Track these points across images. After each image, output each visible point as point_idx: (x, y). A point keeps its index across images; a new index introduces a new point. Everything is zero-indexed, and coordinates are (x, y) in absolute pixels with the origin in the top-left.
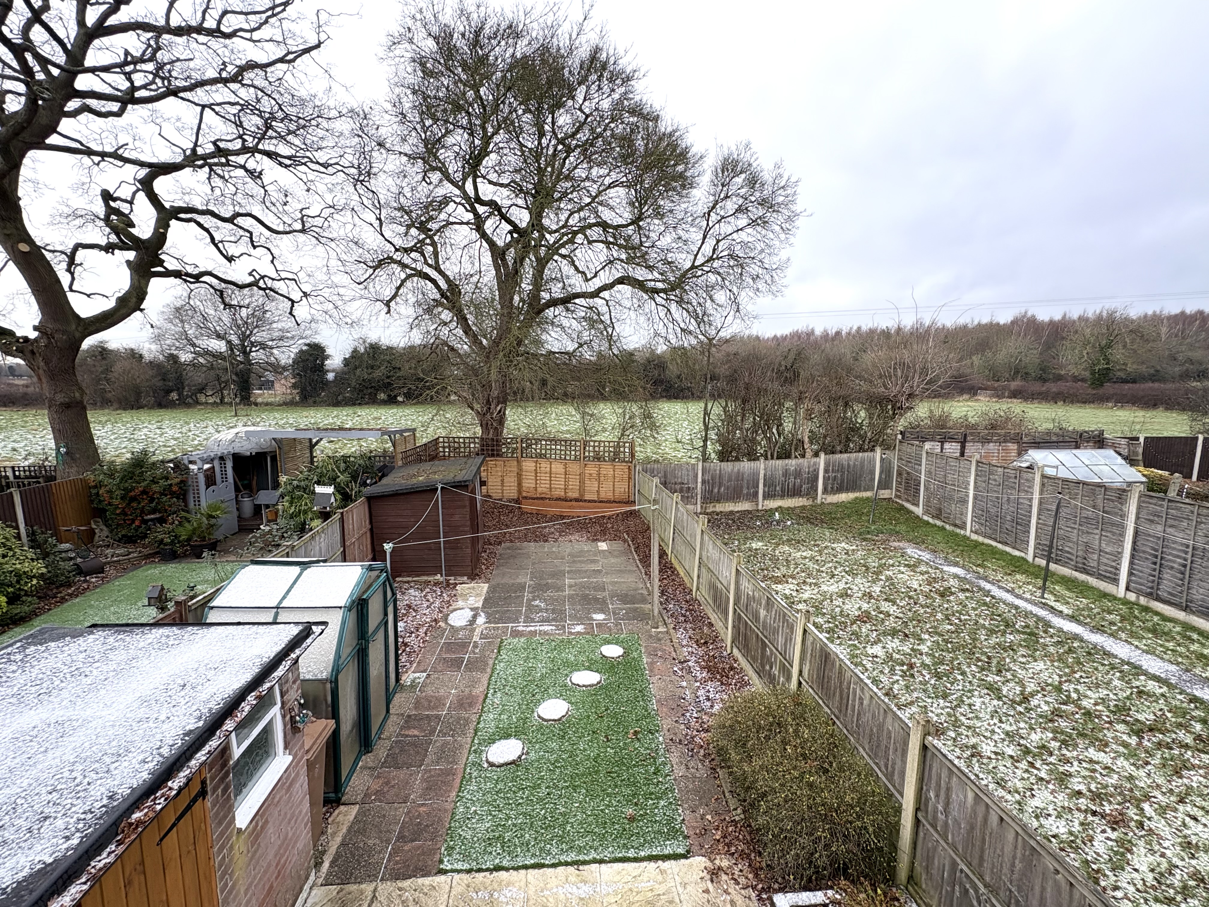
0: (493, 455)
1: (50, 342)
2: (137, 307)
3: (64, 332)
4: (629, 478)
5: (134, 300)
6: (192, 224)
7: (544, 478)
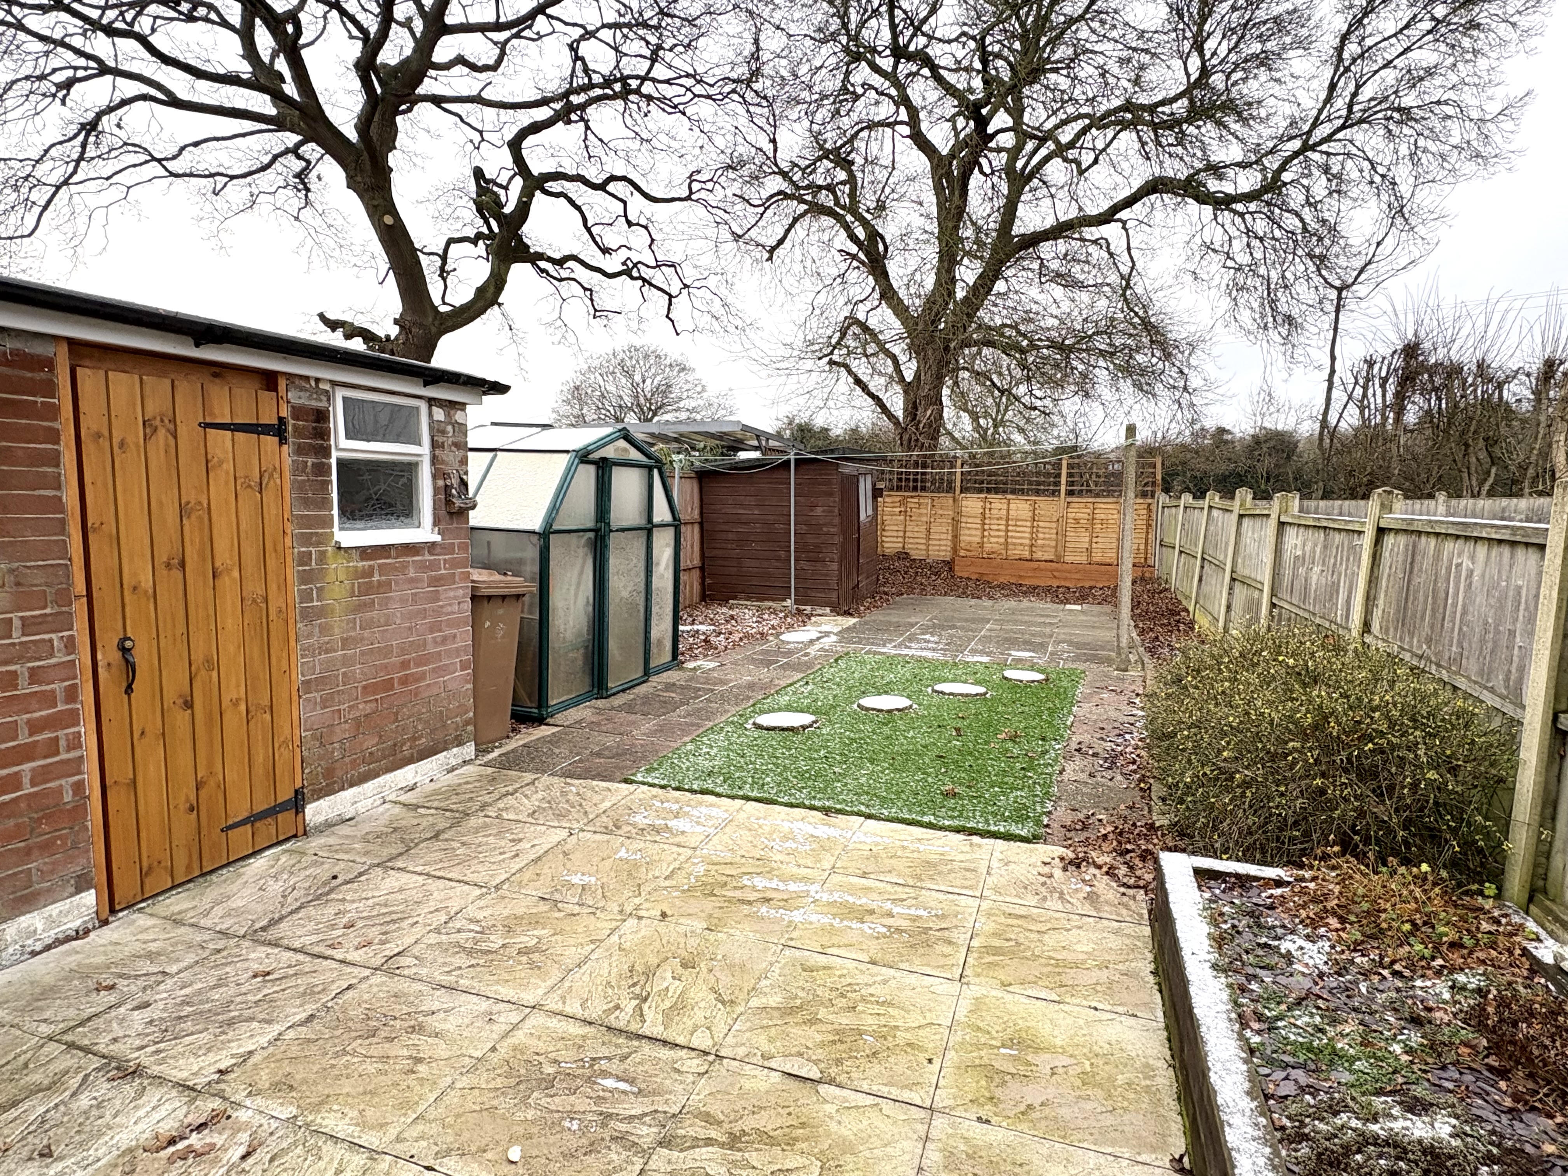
0: (915, 489)
1: (407, 339)
2: (494, 301)
3: (421, 325)
4: (1149, 526)
5: (492, 289)
6: (562, 199)
7: (996, 528)
